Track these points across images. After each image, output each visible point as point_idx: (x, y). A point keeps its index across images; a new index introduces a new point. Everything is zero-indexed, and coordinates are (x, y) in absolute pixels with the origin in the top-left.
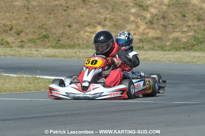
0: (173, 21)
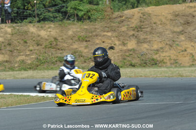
0: (17, 46)
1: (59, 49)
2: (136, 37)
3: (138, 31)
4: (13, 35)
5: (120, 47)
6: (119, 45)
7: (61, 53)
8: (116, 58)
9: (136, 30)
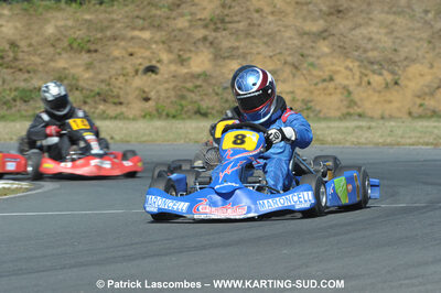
1: (20, 70)
2: (211, 43)
3: (216, 30)
5: (173, 67)
6: (171, 62)
7: (25, 80)
8: (163, 94)
9: (212, 26)
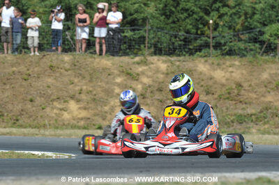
1: (241, 102)
4: (167, 74)
7: (243, 109)
